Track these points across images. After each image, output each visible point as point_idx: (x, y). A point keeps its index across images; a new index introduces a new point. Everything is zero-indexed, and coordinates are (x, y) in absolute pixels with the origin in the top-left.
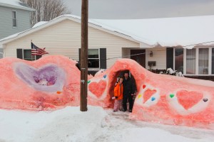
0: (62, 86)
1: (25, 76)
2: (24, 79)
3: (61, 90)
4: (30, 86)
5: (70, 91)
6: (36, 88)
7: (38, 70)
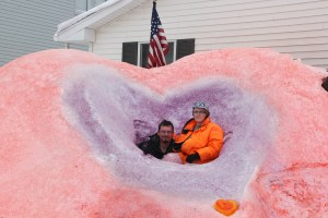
0: (251, 170)
1: (97, 116)
2: (90, 124)
3: (244, 195)
4: (101, 160)
5: (289, 203)
6: (123, 173)
7: (161, 99)
